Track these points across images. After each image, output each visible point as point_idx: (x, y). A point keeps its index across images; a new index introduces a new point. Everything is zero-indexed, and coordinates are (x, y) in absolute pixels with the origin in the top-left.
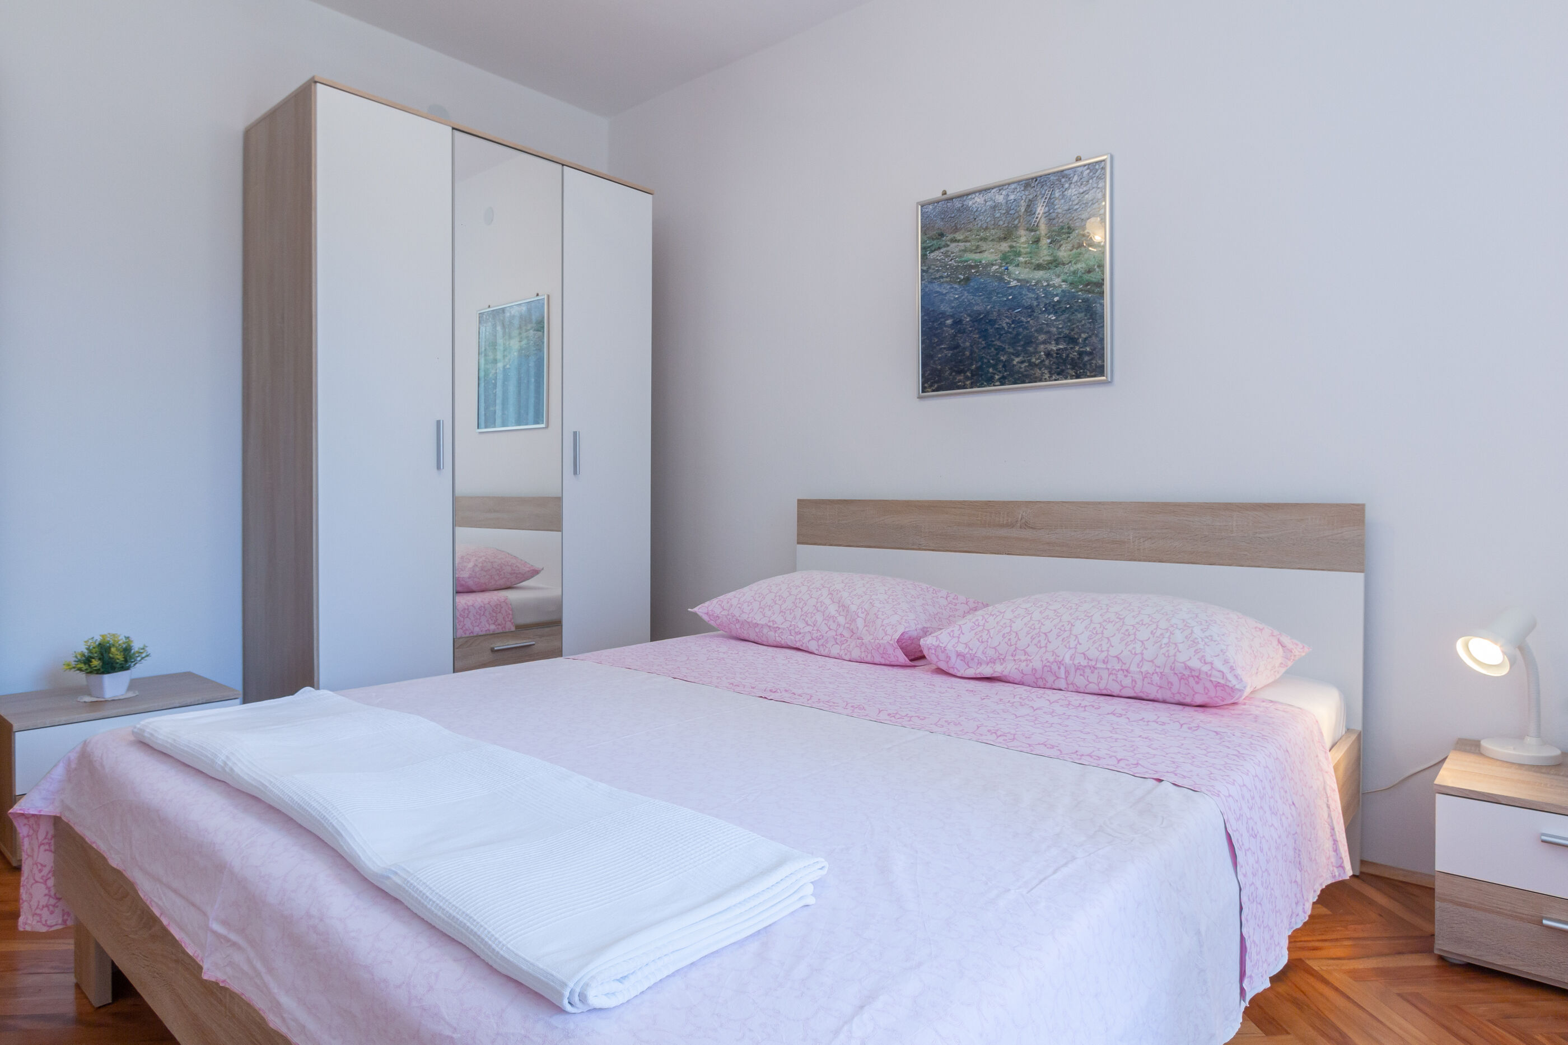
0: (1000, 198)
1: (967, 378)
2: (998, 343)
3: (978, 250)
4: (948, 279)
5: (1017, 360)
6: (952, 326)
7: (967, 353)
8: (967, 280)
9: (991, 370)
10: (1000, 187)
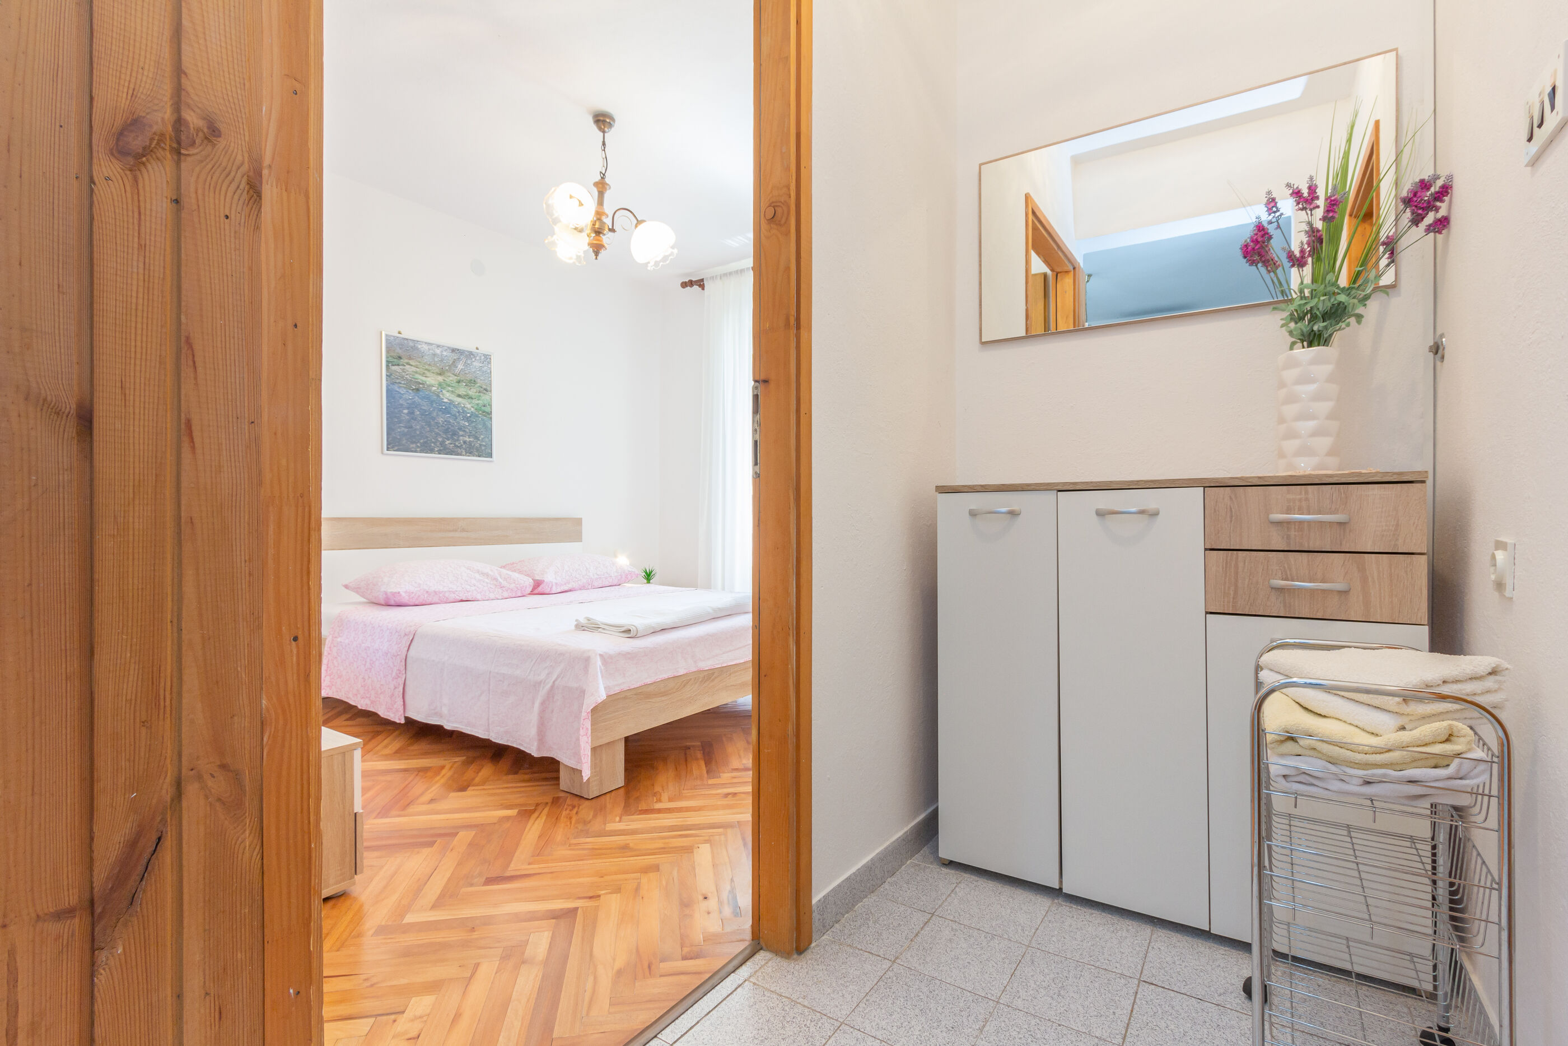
0: (438, 351)
1: (418, 447)
2: (437, 430)
3: (423, 374)
4: (405, 386)
5: (447, 442)
6: (407, 414)
7: (418, 432)
8: (418, 390)
9: (433, 445)
10: (438, 346)
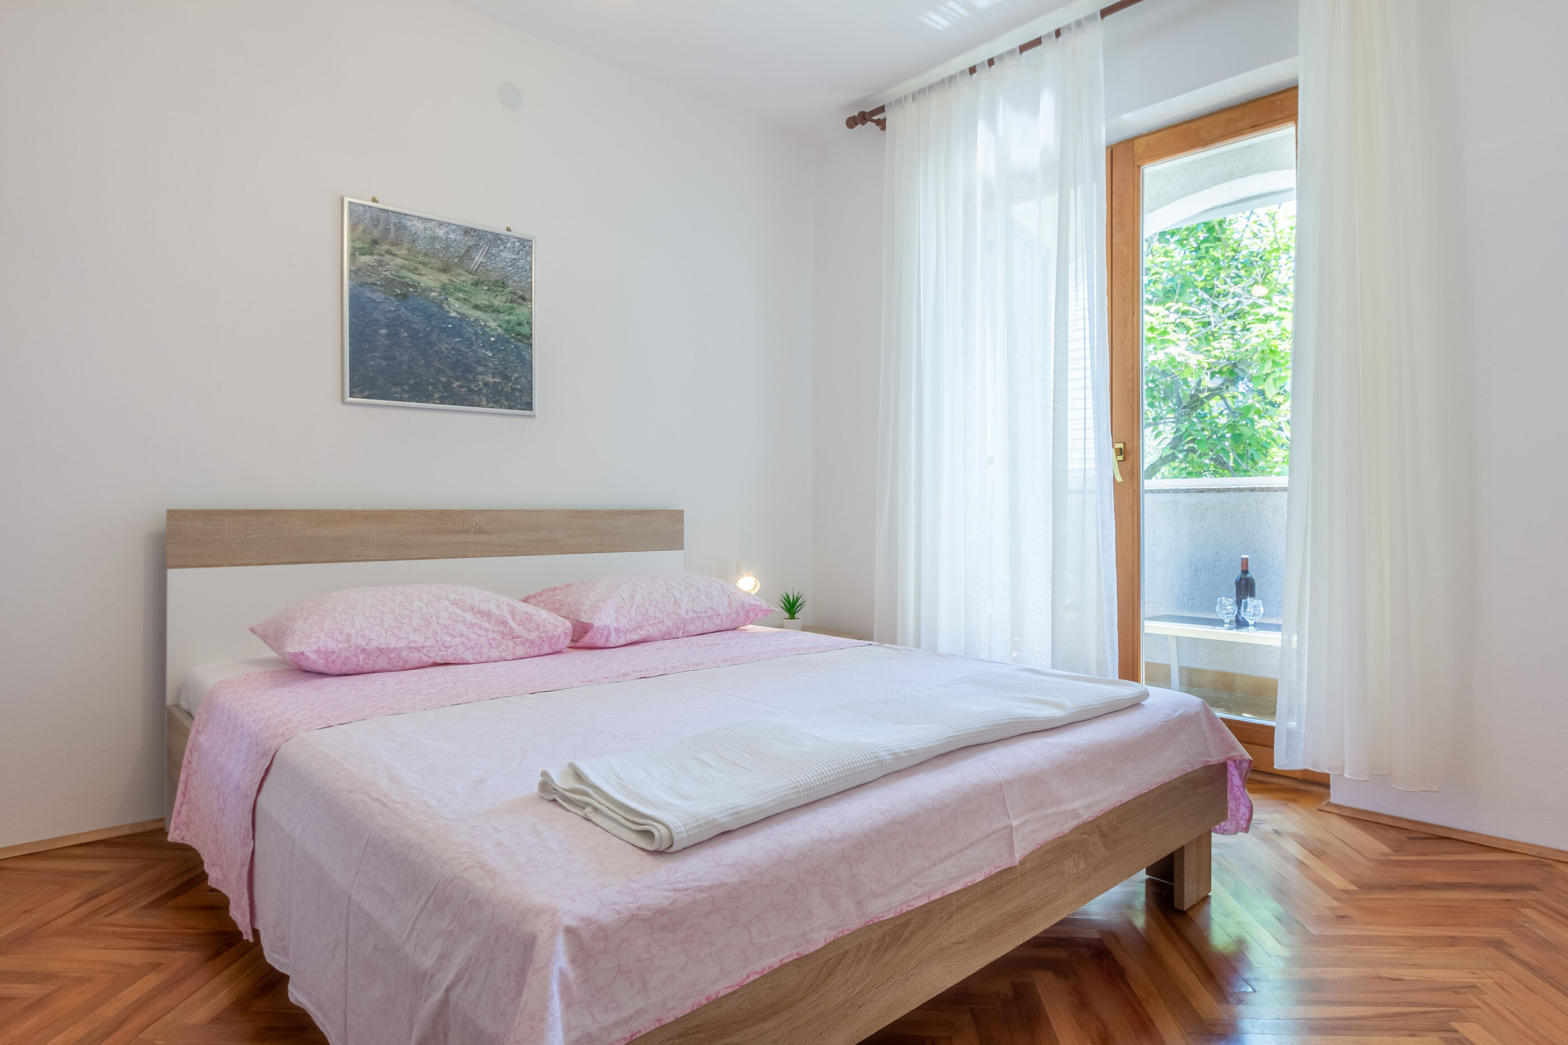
0: (441, 232)
2: (438, 365)
3: (414, 271)
4: (382, 289)
7: (405, 367)
8: (404, 296)
10: (441, 224)
